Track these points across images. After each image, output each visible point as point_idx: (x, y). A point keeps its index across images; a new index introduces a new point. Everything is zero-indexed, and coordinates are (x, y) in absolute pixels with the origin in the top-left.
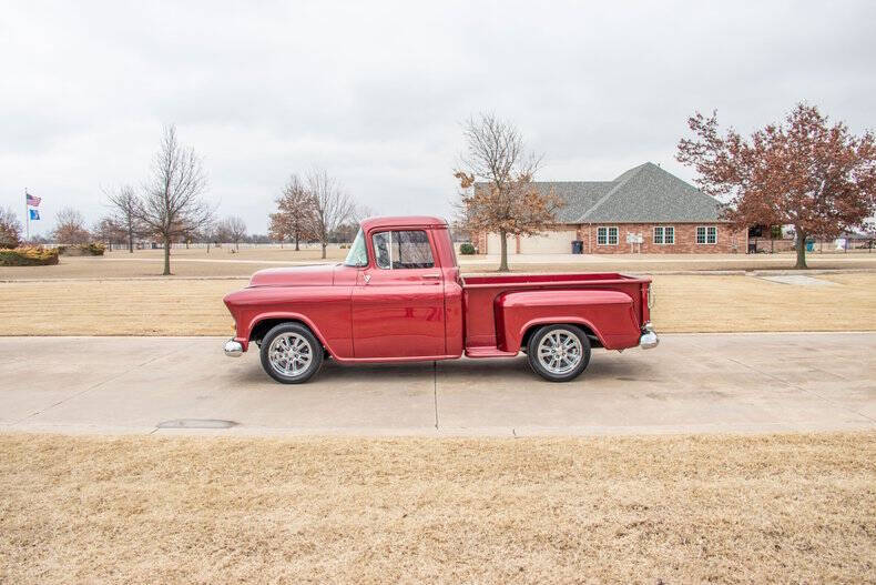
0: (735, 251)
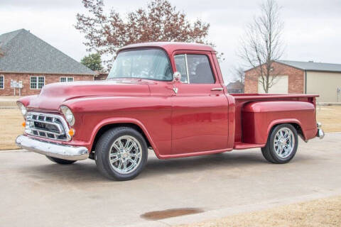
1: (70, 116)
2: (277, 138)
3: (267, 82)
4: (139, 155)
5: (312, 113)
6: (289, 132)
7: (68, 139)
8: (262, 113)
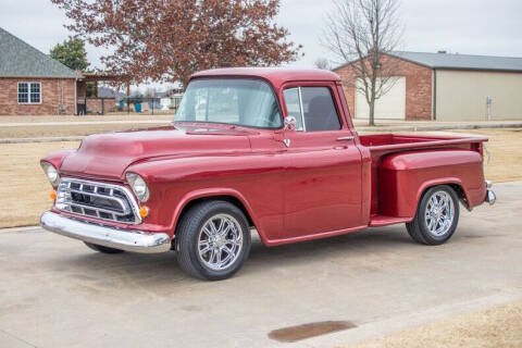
0: (62, 112)
1: (140, 187)
2: (430, 207)
3: (373, 90)
4: (239, 240)
5: (477, 167)
6: (446, 197)
7: (138, 220)
8: (407, 171)
